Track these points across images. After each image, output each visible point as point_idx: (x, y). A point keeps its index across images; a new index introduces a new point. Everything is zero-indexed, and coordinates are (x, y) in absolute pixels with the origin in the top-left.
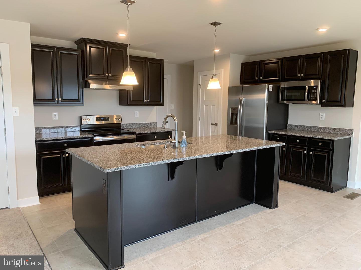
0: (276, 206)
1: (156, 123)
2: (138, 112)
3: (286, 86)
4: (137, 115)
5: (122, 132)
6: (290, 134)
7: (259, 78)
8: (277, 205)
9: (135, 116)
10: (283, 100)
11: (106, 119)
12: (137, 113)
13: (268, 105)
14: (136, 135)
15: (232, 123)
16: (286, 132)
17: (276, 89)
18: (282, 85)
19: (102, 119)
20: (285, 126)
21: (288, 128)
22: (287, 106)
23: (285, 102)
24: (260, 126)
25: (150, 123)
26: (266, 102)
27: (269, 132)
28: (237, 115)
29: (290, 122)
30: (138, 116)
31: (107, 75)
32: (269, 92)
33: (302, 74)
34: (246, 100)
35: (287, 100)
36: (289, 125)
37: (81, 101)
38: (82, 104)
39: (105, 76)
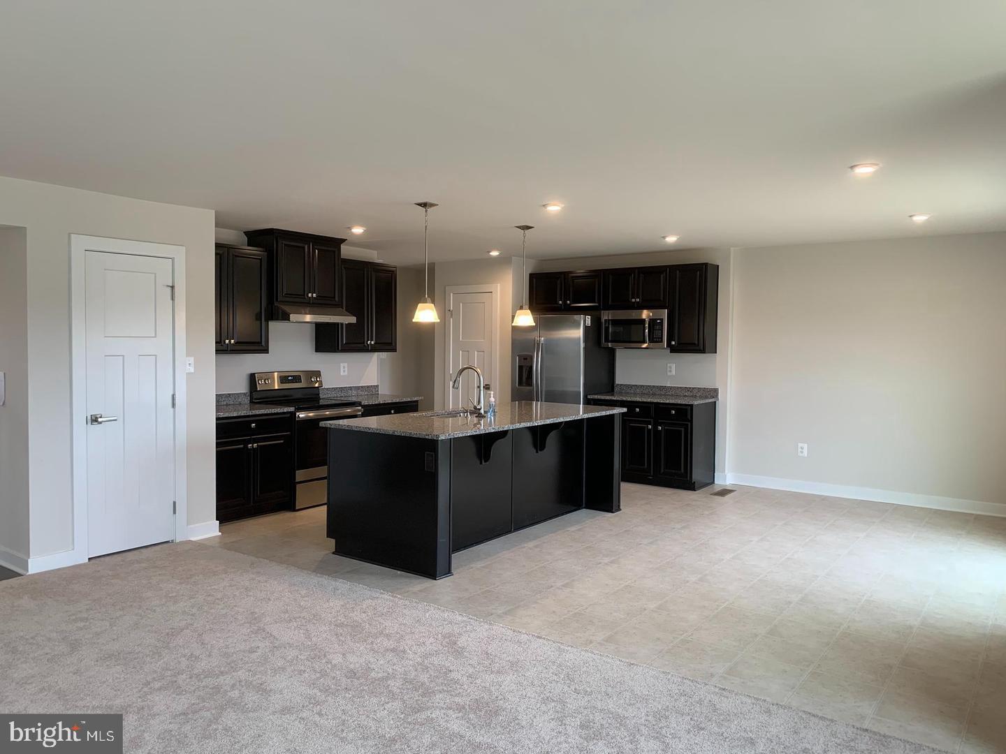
0: (619, 509)
1: (377, 386)
2: (346, 365)
3: (610, 318)
4: (344, 371)
6: (624, 399)
7: (565, 302)
8: (619, 506)
9: (342, 373)
10: (607, 340)
11: (296, 379)
12: (344, 367)
13: (585, 348)
14: (363, 406)
15: (520, 383)
16: (613, 395)
17: (597, 321)
18: (606, 316)
19: (290, 378)
20: (611, 386)
21: (616, 389)
22: (612, 353)
23: (610, 345)
24: (570, 389)
25: (368, 387)
26: (582, 345)
27: (589, 397)
28: (531, 367)
29: (619, 380)
30: (346, 373)
31: (310, 295)
32: (586, 328)
33: (637, 298)
34: (545, 340)
35: (612, 342)
36: (618, 385)
37: (263, 344)
38: (266, 351)
39: (306, 297)
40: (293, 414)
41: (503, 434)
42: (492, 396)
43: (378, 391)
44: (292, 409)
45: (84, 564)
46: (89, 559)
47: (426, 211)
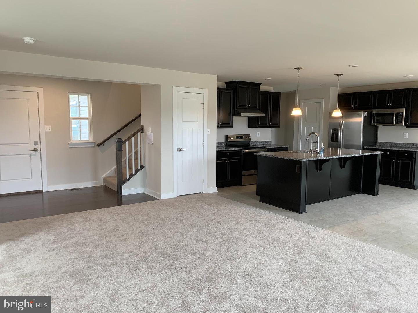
0: (377, 194)
1: (271, 141)
3: (376, 113)
4: (259, 135)
5: (250, 147)
6: (382, 148)
7: (354, 106)
8: (378, 193)
9: (258, 136)
10: (374, 122)
11: (242, 138)
12: (259, 133)
13: (364, 126)
14: (267, 149)
15: (332, 141)
16: (376, 146)
17: (370, 115)
18: (375, 111)
19: (239, 137)
20: (375, 143)
21: (378, 144)
22: (376, 128)
23: (375, 124)
24: (355, 143)
25: (267, 141)
26: (362, 125)
27: (364, 147)
28: (338, 134)
29: (379, 140)
30: (259, 136)
31: (248, 106)
32: (364, 117)
33: (390, 103)
34: (344, 123)
35: (376, 123)
36: (379, 142)
37: (231, 124)
38: (232, 127)
39: (246, 106)
40: (241, 150)
41: (328, 160)
42: (323, 145)
43: (271, 143)
44: (241, 149)
45: (176, 198)
46: (178, 196)
47: (298, 71)
